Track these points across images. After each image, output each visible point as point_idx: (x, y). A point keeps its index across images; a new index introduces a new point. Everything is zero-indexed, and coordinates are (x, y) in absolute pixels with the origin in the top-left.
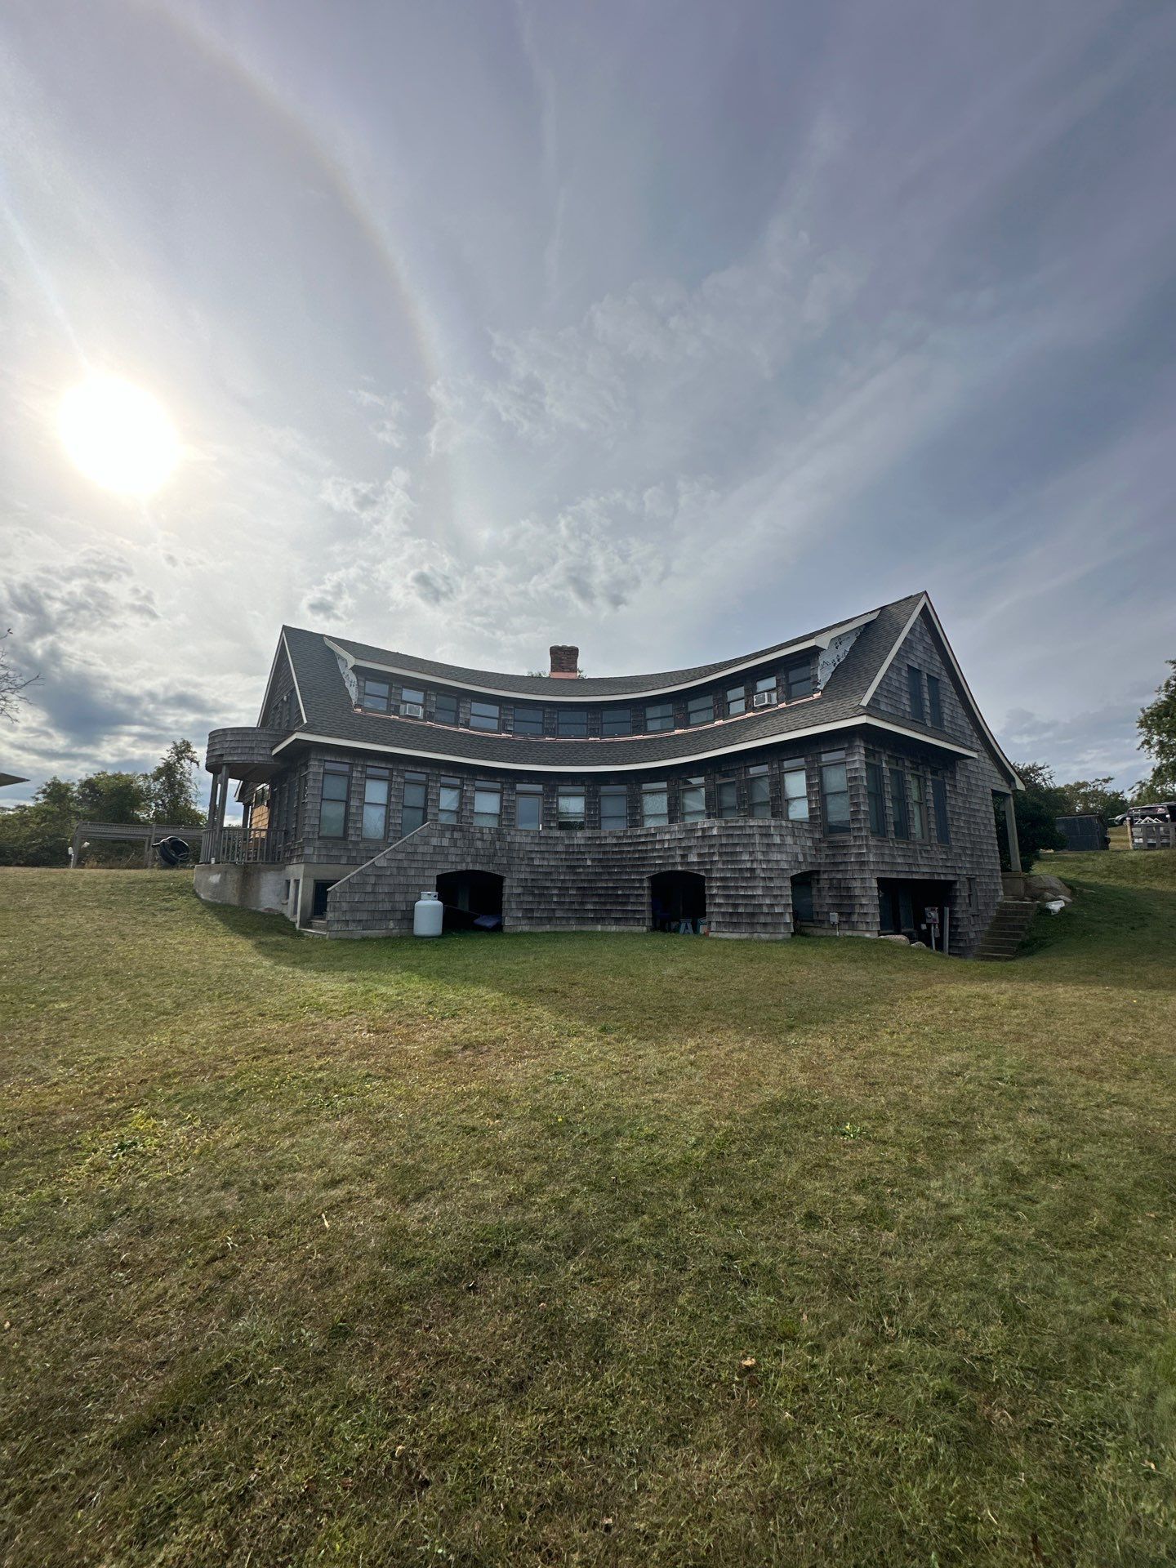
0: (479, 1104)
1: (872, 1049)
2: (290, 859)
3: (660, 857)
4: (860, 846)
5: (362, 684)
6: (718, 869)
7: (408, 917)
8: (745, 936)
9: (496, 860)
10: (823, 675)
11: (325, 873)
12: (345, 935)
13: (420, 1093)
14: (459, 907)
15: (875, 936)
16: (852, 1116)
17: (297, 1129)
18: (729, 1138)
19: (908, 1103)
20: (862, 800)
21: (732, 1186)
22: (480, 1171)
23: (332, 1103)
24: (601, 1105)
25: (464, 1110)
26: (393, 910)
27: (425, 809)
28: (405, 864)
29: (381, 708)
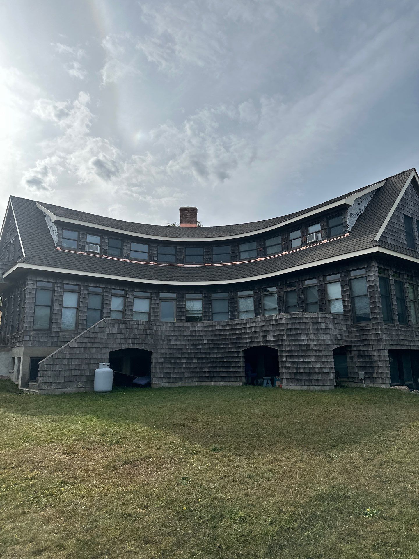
0: (133, 499)
1: (385, 459)
2: (15, 343)
3: (250, 338)
4: (377, 330)
5: (60, 232)
6: (286, 345)
7: (91, 379)
8: (305, 388)
9: (147, 341)
10: (351, 222)
11: (37, 352)
12: (50, 392)
13: (95, 493)
14: (124, 373)
15: (388, 386)
16: (372, 502)
17: (16, 517)
18: (293, 518)
19: (407, 493)
20: (377, 300)
21: (294, 549)
22: (133, 542)
23: (39, 500)
24: (211, 498)
25: (124, 503)
26: (81, 375)
27: (102, 310)
28: (89, 345)
29: (73, 247)
